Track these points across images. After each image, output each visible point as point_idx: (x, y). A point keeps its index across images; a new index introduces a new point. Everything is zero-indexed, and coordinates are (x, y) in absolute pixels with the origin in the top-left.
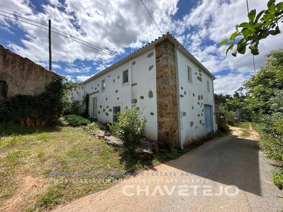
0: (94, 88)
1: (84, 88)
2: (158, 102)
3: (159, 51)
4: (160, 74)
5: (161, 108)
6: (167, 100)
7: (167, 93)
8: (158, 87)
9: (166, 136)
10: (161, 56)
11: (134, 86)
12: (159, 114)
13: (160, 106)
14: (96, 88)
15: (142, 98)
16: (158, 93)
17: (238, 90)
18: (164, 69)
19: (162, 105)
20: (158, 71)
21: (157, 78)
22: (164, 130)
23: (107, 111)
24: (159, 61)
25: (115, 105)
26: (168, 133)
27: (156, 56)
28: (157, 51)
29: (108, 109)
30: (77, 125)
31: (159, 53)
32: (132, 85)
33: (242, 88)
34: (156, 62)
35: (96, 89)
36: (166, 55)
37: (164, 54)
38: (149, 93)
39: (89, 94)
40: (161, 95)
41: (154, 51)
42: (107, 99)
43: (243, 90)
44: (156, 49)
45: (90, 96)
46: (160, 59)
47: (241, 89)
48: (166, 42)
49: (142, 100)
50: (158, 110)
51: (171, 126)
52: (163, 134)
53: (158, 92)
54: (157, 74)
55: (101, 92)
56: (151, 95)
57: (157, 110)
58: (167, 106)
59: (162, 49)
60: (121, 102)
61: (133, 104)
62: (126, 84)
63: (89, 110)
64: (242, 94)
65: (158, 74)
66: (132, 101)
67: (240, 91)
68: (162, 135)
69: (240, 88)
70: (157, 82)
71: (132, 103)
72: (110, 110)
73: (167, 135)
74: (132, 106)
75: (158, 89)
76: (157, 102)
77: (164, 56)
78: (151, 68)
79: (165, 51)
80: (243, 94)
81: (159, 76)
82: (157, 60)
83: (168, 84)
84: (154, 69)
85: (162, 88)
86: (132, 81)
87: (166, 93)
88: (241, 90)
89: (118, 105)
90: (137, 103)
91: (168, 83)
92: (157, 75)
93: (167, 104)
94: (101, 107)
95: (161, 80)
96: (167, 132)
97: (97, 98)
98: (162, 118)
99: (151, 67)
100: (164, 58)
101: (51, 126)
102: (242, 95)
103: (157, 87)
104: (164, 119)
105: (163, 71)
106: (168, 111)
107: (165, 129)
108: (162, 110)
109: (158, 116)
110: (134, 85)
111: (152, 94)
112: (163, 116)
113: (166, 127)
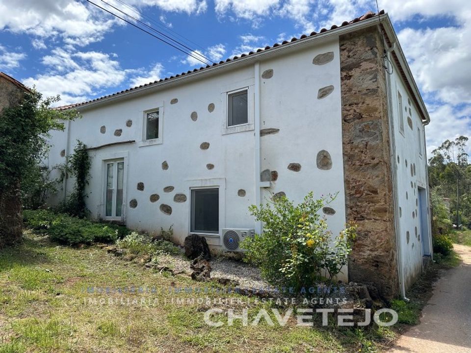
0: (110, 131)
1: (69, 129)
2: (347, 182)
3: (349, 51)
4: (355, 111)
5: (358, 195)
6: (377, 177)
7: (376, 161)
8: (348, 143)
9: (373, 269)
10: (357, 65)
11: (266, 137)
12: (349, 211)
13: (353, 192)
14: (121, 131)
15: (295, 167)
16: (346, 158)
17: (440, 148)
18: (367, 99)
19: (362, 189)
20: (346, 104)
21: (345, 121)
22: (366, 253)
23: (167, 199)
24: (350, 76)
25: (199, 185)
26: (381, 260)
27: (342, 63)
28: (343, 50)
29: (173, 194)
30: (82, 242)
31: (349, 57)
32: (262, 133)
33: (450, 144)
34: (342, 79)
35: (118, 133)
36: (373, 65)
37: (366, 60)
38: (319, 155)
39: (89, 147)
40: (358, 163)
41: (336, 50)
42: (165, 166)
43: (451, 148)
44: (341, 46)
45: (91, 154)
46: (355, 73)
47: (447, 144)
48: (371, 34)
49: (295, 173)
50: (348, 203)
51: (388, 242)
52: (363, 264)
53: (348, 157)
54: (343, 110)
55: (141, 144)
56: (324, 161)
57: (346, 200)
58: (375, 192)
59: (361, 48)
60: (223, 177)
61: (267, 184)
62: (239, 127)
63: (90, 196)
64: (449, 157)
65: (348, 111)
66: (261, 176)
67: (445, 150)
68: (361, 267)
69: (445, 143)
70: (343, 130)
71: (262, 180)
72: (180, 198)
73: (377, 266)
74: (261, 188)
75: (348, 147)
76: (345, 181)
77: (365, 65)
78: (324, 93)
79: (369, 55)
80: (452, 158)
81: (351, 116)
82: (344, 74)
83: (379, 138)
84: (336, 96)
85: (361, 146)
86: (262, 122)
87: (373, 159)
88: (447, 148)
89: (208, 185)
90: (276, 182)
91: (378, 133)
92: (345, 112)
93: (376, 187)
94: (141, 187)
95: (358, 127)
96: (377, 257)
97: (125, 161)
98: (362, 222)
99: (326, 91)
100: (365, 72)
101: (9, 245)
102: (448, 160)
103: (343, 143)
104: (368, 225)
105: (363, 103)
106: (377, 206)
107: (371, 250)
108: (359, 202)
109: (348, 216)
110: (269, 133)
111: (330, 159)
112: (363, 218)
113: (375, 244)
